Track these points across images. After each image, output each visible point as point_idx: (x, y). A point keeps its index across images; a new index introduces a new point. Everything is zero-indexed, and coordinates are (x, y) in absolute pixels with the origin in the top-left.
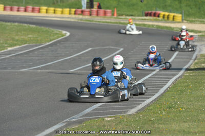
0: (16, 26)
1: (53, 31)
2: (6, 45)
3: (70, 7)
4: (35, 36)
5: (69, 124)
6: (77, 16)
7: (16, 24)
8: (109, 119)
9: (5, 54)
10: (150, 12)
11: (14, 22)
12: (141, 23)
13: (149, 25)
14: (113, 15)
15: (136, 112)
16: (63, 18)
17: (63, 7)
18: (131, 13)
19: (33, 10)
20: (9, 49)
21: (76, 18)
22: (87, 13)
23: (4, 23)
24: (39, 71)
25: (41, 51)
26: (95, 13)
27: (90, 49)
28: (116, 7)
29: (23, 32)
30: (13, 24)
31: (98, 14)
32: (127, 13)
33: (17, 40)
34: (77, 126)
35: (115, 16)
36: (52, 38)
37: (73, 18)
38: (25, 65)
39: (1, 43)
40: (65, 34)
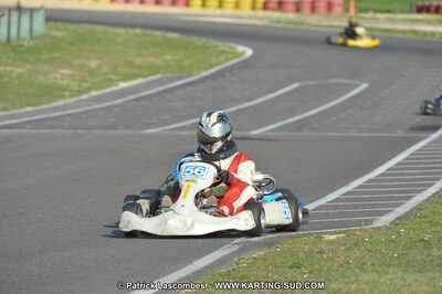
0: (135, 34)
1: (216, 46)
2: (115, 77)
4: (176, 58)
5: (246, 247)
6: (269, 14)
7: (138, 31)
8: (332, 237)
9: (113, 96)
10: (427, 3)
11: (133, 26)
12: (407, 27)
13: (425, 34)
14: (347, 10)
15: (392, 223)
16: (238, 17)
18: (385, 7)
19: (174, 1)
20: (122, 85)
21: (265, 18)
22: (290, 7)
23: (111, 29)
24: (185, 133)
25: (190, 88)
26: (307, 7)
27: (296, 85)
29: (151, 50)
30: (131, 31)
31: (313, 9)
32: (378, 6)
33: (139, 67)
34: (262, 253)
35: (352, 13)
36: (214, 61)
37: (260, 19)
38: (154, 121)
39: (105, 74)
40: (243, 53)
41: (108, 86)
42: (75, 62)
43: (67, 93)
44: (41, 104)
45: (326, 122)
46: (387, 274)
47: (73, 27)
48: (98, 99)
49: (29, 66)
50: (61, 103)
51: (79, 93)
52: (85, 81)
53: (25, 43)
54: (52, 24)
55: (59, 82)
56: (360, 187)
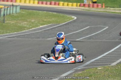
0: (44, 13)
1: (67, 16)
2: (39, 24)
3: (77, 2)
4: (56, 19)
5: (77, 71)
6: (81, 8)
7: (45, 12)
8: (100, 68)
9: (39, 29)
11: (44, 10)
12: (119, 12)
14: (102, 7)
15: (116, 65)
16: (73, 8)
17: (73, 2)
18: (113, 6)
19: (55, 4)
20: (41, 26)
21: (80, 9)
22: (87, 6)
23: (38, 11)
25: (59, 28)
26: (91, 6)
27: (88, 27)
28: (104, 2)
29: (49, 17)
30: (43, 12)
31: (93, 7)
32: (111, 6)
33: (45, 22)
35: (104, 8)
36: (66, 20)
37: (78, 9)
38: (50, 36)
39: (36, 23)
40: (74, 18)
41: (37, 27)
42: (28, 20)
43: (26, 29)
44: (19, 31)
45: (97, 37)
46: (116, 78)
47: (28, 11)
48: (34, 30)
49: (15, 21)
50: (24, 31)
51: (29, 28)
52: (31, 25)
53: (14, 15)
54: (22, 10)
55: (24, 25)
56: (107, 55)
